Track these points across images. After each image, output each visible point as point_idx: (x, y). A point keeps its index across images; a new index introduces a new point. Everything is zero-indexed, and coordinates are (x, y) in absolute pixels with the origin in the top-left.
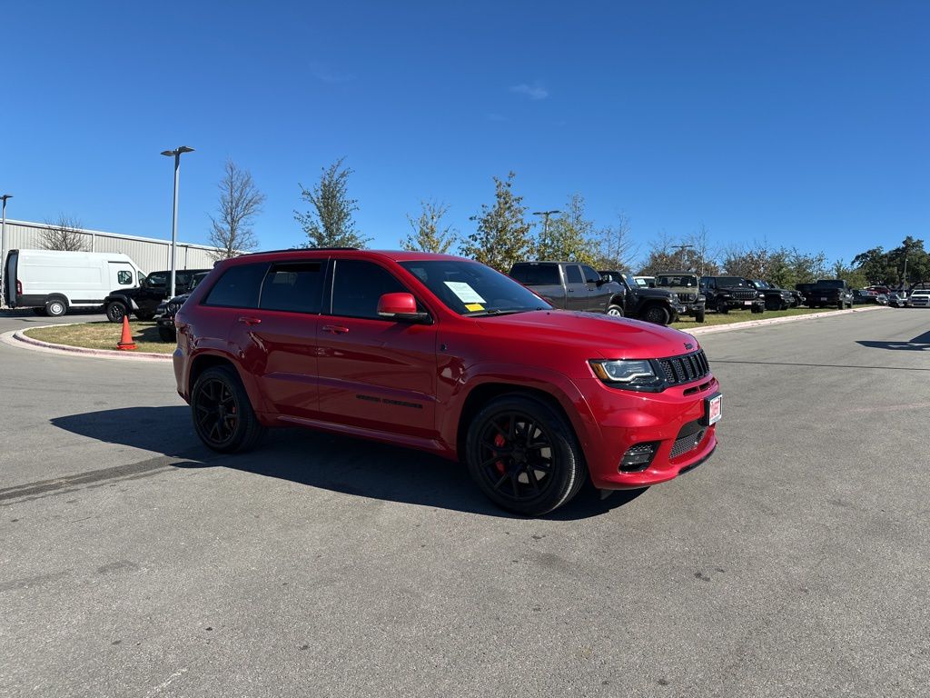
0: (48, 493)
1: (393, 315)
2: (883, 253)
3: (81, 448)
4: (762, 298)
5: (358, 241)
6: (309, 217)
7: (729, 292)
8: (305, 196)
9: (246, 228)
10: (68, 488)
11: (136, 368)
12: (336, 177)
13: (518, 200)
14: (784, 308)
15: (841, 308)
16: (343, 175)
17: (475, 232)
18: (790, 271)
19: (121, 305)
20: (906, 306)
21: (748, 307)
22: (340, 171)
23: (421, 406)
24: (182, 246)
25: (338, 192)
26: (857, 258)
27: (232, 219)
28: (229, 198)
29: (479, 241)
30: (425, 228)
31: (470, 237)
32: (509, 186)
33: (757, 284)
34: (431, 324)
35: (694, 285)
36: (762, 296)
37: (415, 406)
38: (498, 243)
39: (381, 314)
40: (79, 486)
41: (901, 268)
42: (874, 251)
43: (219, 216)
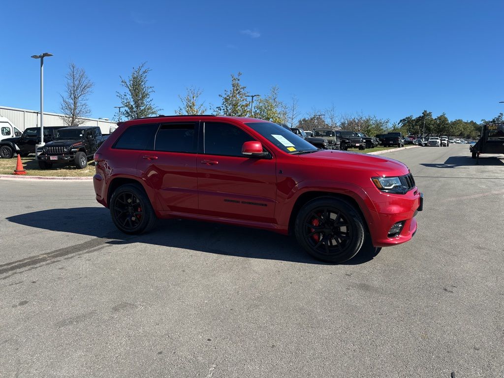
0: (41, 263)
1: (251, 154)
2: (413, 119)
3: (41, 235)
4: (365, 142)
5: (154, 110)
6: (125, 95)
7: (348, 139)
8: (123, 84)
9: (83, 102)
10: (52, 260)
11: (31, 185)
12: (140, 73)
13: (244, 88)
14: (373, 147)
15: (399, 147)
16: (145, 72)
17: (220, 105)
18: (373, 128)
19: (9, 148)
20: (426, 145)
21: (357, 147)
22: (143, 70)
23: (266, 205)
24: (34, 112)
25: (142, 82)
26: (401, 121)
27: (75, 97)
28: (72, 84)
29: (222, 111)
30: (189, 103)
31: (217, 108)
32: (239, 80)
33: (359, 135)
34: (271, 158)
35: (333, 135)
36: (364, 141)
37: (263, 205)
38: (233, 112)
39: (244, 153)
40: (58, 259)
41: (421, 126)
42: (409, 118)
43: (66, 95)
